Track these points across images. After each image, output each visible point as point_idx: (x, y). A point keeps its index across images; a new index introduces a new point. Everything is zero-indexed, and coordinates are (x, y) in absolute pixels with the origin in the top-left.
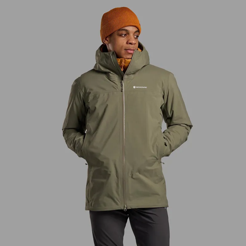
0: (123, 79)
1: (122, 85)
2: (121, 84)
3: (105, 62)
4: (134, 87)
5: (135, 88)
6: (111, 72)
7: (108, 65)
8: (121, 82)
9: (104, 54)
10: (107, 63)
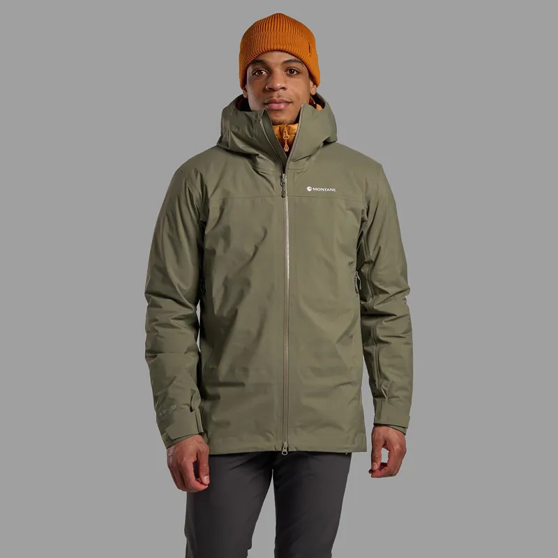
0: (286, 170)
1: (283, 185)
2: (281, 181)
3: (248, 133)
4: (308, 188)
5: (310, 190)
6: (261, 155)
7: (254, 138)
8: (281, 177)
9: (246, 115)
10: (252, 136)
